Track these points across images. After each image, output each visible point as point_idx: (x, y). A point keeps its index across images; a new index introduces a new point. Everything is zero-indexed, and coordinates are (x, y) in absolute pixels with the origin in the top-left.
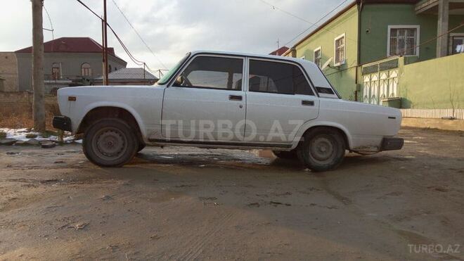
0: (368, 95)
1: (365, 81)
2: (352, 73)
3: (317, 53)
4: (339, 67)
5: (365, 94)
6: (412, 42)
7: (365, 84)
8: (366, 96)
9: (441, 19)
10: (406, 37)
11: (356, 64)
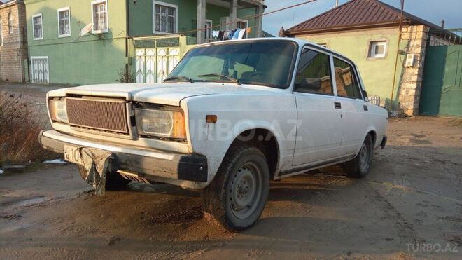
0: (142, 69)
1: (137, 54)
2: (121, 44)
3: (62, 13)
4: (100, 35)
5: (137, 69)
6: (171, 21)
7: (137, 58)
8: (140, 70)
9: (201, 5)
10: (167, 15)
11: (124, 35)
